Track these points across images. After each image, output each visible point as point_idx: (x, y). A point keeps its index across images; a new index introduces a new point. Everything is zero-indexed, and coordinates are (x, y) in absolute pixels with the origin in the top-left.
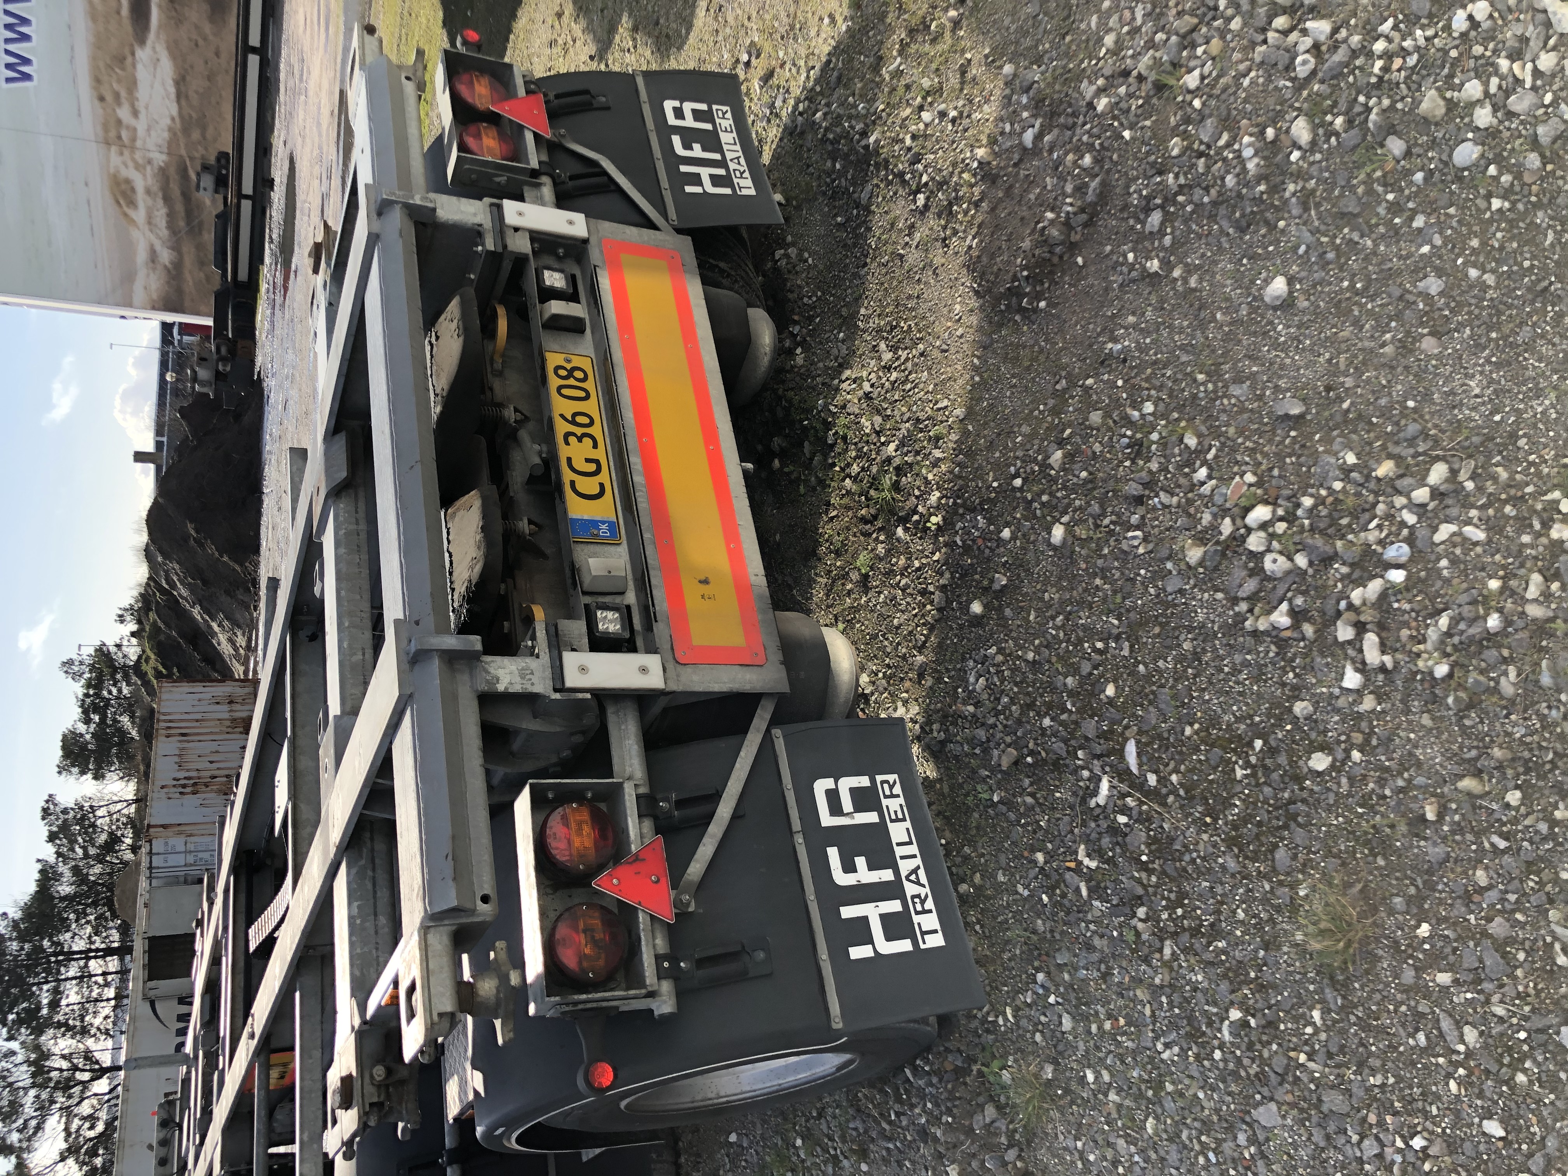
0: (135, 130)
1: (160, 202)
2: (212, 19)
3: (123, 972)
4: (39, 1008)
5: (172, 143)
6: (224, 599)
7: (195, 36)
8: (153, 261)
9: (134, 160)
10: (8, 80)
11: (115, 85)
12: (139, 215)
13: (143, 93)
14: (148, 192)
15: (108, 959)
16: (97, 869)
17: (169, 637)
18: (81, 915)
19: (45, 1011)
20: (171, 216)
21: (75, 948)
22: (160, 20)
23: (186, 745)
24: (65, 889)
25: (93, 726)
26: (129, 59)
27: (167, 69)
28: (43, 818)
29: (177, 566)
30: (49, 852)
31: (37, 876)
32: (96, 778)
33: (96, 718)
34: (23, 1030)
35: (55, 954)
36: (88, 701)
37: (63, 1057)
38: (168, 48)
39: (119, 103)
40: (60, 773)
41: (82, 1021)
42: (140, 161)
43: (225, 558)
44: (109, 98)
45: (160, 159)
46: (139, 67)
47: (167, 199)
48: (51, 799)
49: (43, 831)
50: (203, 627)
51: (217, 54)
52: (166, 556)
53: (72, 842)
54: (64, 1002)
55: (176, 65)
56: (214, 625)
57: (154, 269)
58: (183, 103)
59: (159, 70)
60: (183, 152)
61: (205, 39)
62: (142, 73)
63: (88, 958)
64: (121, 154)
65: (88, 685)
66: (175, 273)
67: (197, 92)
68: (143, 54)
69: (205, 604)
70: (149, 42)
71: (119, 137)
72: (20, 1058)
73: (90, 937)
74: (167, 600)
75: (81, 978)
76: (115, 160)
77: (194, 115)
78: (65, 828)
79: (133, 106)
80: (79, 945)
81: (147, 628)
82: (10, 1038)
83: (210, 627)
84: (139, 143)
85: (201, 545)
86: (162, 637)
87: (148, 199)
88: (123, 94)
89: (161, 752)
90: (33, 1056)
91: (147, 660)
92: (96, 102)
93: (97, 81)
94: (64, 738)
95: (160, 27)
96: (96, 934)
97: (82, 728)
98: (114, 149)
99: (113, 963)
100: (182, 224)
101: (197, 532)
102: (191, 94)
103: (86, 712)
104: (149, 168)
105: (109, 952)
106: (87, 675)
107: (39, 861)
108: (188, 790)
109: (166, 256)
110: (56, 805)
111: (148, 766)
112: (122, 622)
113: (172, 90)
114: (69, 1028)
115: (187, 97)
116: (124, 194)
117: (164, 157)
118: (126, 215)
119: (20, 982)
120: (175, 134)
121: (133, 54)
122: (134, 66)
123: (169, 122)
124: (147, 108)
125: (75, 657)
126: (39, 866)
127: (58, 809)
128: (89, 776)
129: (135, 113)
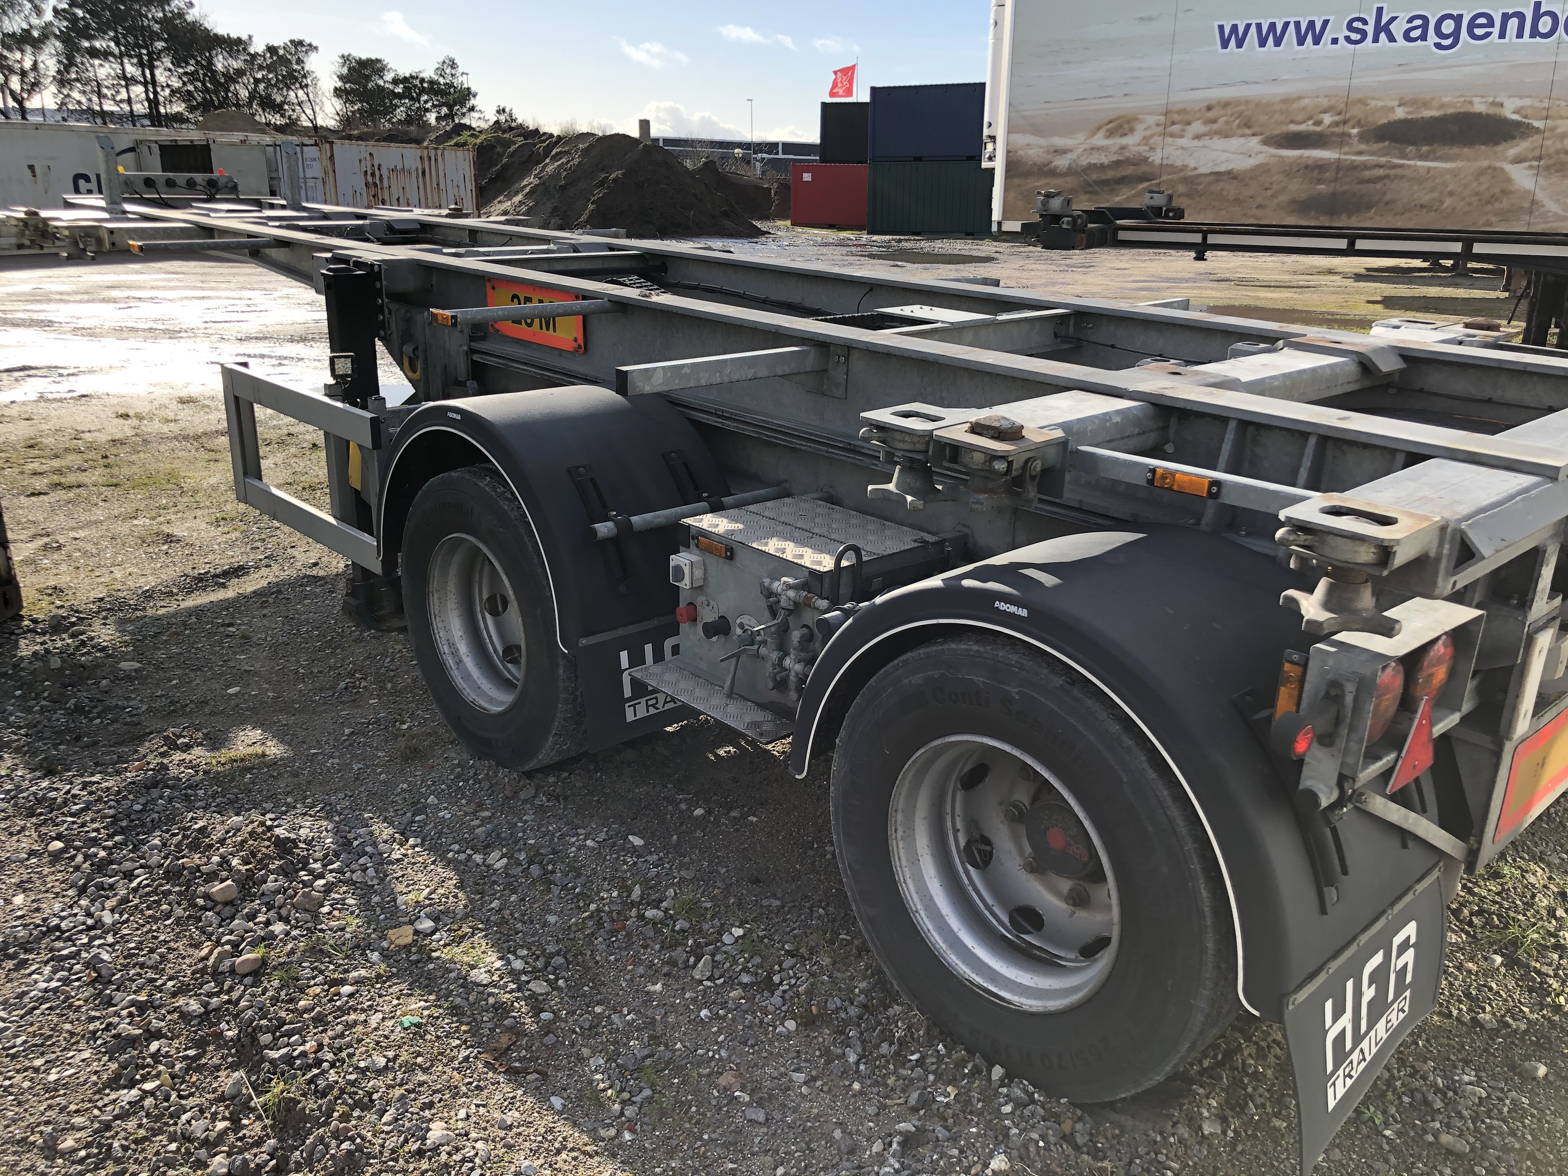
0: (1182, 137)
1: (1114, 158)
2: (1294, 202)
3: (133, 117)
4: (90, 38)
5: (1171, 168)
6: (549, 207)
7: (1275, 187)
8: (1055, 151)
9: (1152, 136)
10: (1221, 28)
11: (1223, 120)
12: (1099, 140)
13: (1218, 143)
14: (1123, 148)
15: (146, 104)
16: (244, 94)
17: (501, 156)
18: (193, 77)
19: (86, 44)
20: (1102, 167)
21: (157, 72)
22: (1288, 157)
23: (414, 175)
24: (220, 63)
25: (391, 87)
26: (1249, 132)
27: (1243, 164)
28: (292, 42)
29: (576, 161)
30: (258, 47)
31: (234, 35)
32: (336, 89)
33: (399, 90)
34: (65, 24)
35: (149, 54)
36: (417, 82)
37: (35, 63)
38: (1262, 164)
39: (1205, 123)
40: (343, 56)
41: (77, 80)
42: (1152, 141)
43: (591, 207)
44: (1210, 115)
45: (1156, 158)
46: (1242, 140)
47: (1117, 164)
48: (312, 48)
49: (278, 41)
50: (516, 186)
51: (1260, 207)
52: (586, 151)
53: (270, 68)
54: (97, 62)
55: (1246, 171)
56: (519, 197)
57: (1048, 152)
58: (1210, 178)
59: (1241, 157)
60: (1164, 178)
61: (1273, 196)
62: (1236, 143)
63: (145, 84)
64: (1158, 125)
65: (432, 82)
66: (1046, 171)
67: (1222, 189)
68: (1254, 143)
69: (542, 188)
70: (1266, 148)
71: (1173, 123)
72: (35, 21)
73: (168, 86)
74: (538, 154)
75: (125, 77)
76: (1152, 120)
77: (1200, 187)
78: (284, 61)
79: (1205, 135)
80: (161, 76)
81: (506, 136)
82: (56, 11)
83: (516, 193)
84: (1169, 140)
85: (601, 184)
86: (499, 149)
87: (1117, 147)
88: (1215, 127)
89: (405, 151)
90: (36, 34)
91: (472, 135)
92: (1206, 104)
93: (1226, 104)
94: (378, 61)
95: (1281, 157)
96: (172, 91)
97: (389, 77)
98: (1162, 119)
99: (140, 108)
100: (1094, 177)
101: (614, 180)
102: (1221, 185)
103: (405, 80)
104: (1147, 148)
105: (154, 103)
106: (442, 81)
107: (250, 37)
108: (370, 179)
109: (1062, 162)
110: (306, 52)
111: (359, 138)
112: (498, 112)
113: (1222, 168)
114: (67, 68)
115: (1217, 181)
116: (1120, 127)
117: (1158, 161)
118: (1099, 128)
119: (118, 18)
120: (1181, 170)
121: (1254, 135)
122: (1243, 136)
123: (1192, 165)
124: (1203, 147)
125: (460, 70)
126: (244, 37)
127: (301, 55)
128: (339, 84)
129: (1197, 137)
